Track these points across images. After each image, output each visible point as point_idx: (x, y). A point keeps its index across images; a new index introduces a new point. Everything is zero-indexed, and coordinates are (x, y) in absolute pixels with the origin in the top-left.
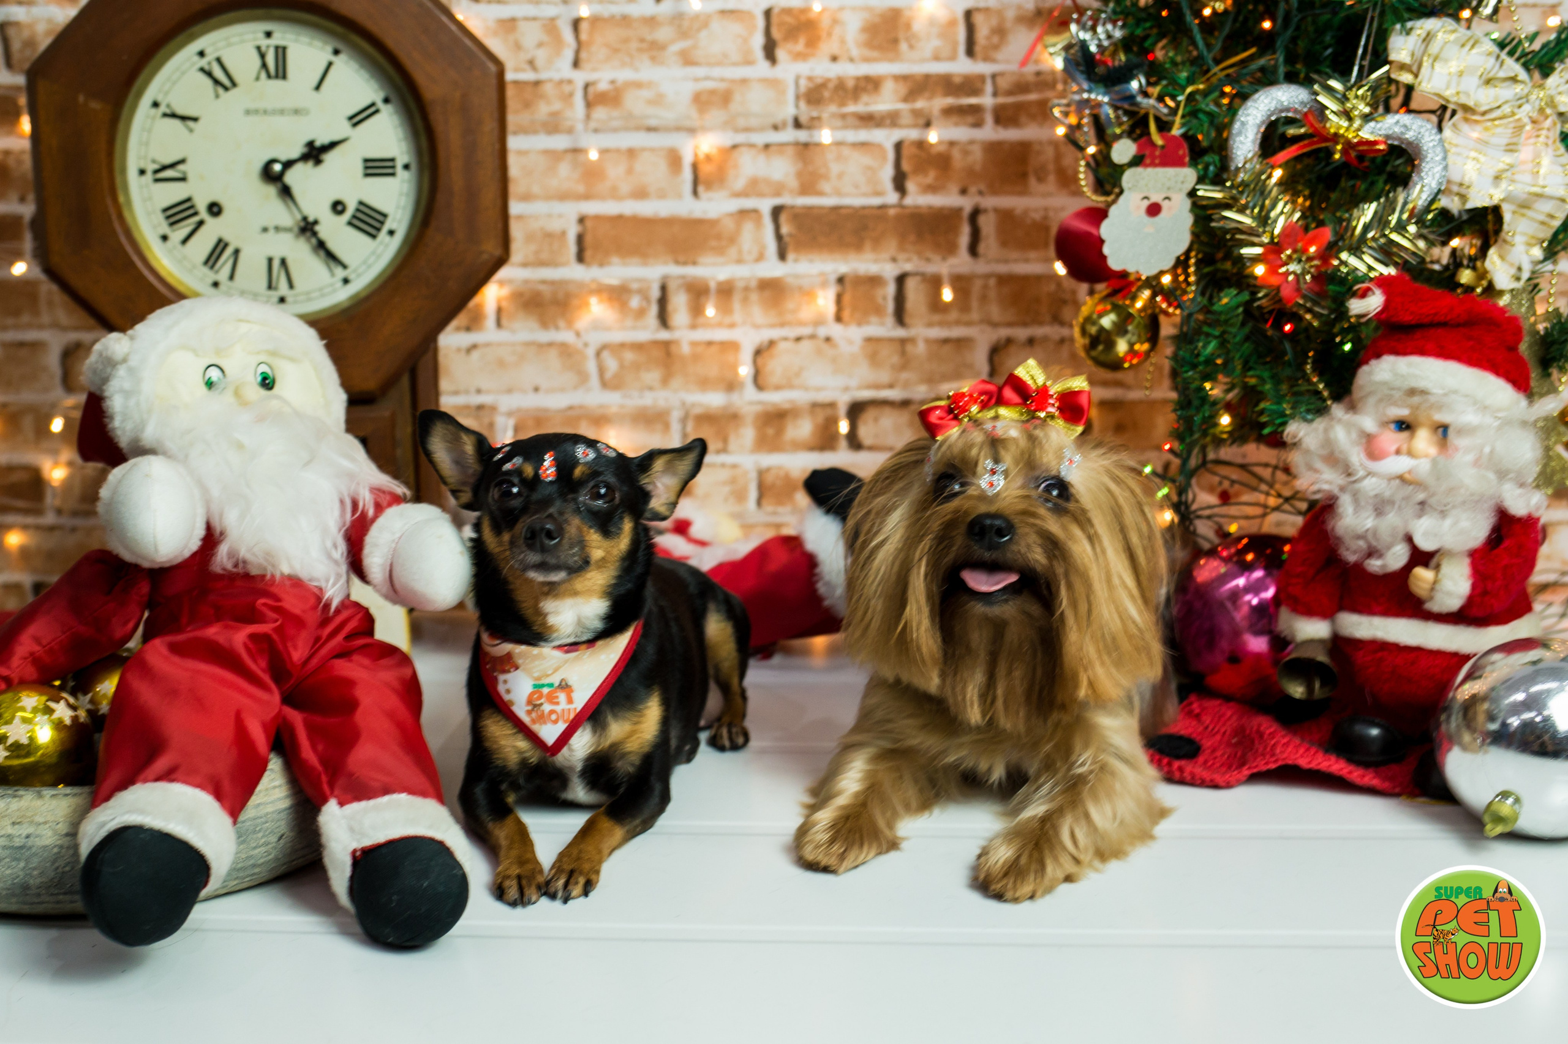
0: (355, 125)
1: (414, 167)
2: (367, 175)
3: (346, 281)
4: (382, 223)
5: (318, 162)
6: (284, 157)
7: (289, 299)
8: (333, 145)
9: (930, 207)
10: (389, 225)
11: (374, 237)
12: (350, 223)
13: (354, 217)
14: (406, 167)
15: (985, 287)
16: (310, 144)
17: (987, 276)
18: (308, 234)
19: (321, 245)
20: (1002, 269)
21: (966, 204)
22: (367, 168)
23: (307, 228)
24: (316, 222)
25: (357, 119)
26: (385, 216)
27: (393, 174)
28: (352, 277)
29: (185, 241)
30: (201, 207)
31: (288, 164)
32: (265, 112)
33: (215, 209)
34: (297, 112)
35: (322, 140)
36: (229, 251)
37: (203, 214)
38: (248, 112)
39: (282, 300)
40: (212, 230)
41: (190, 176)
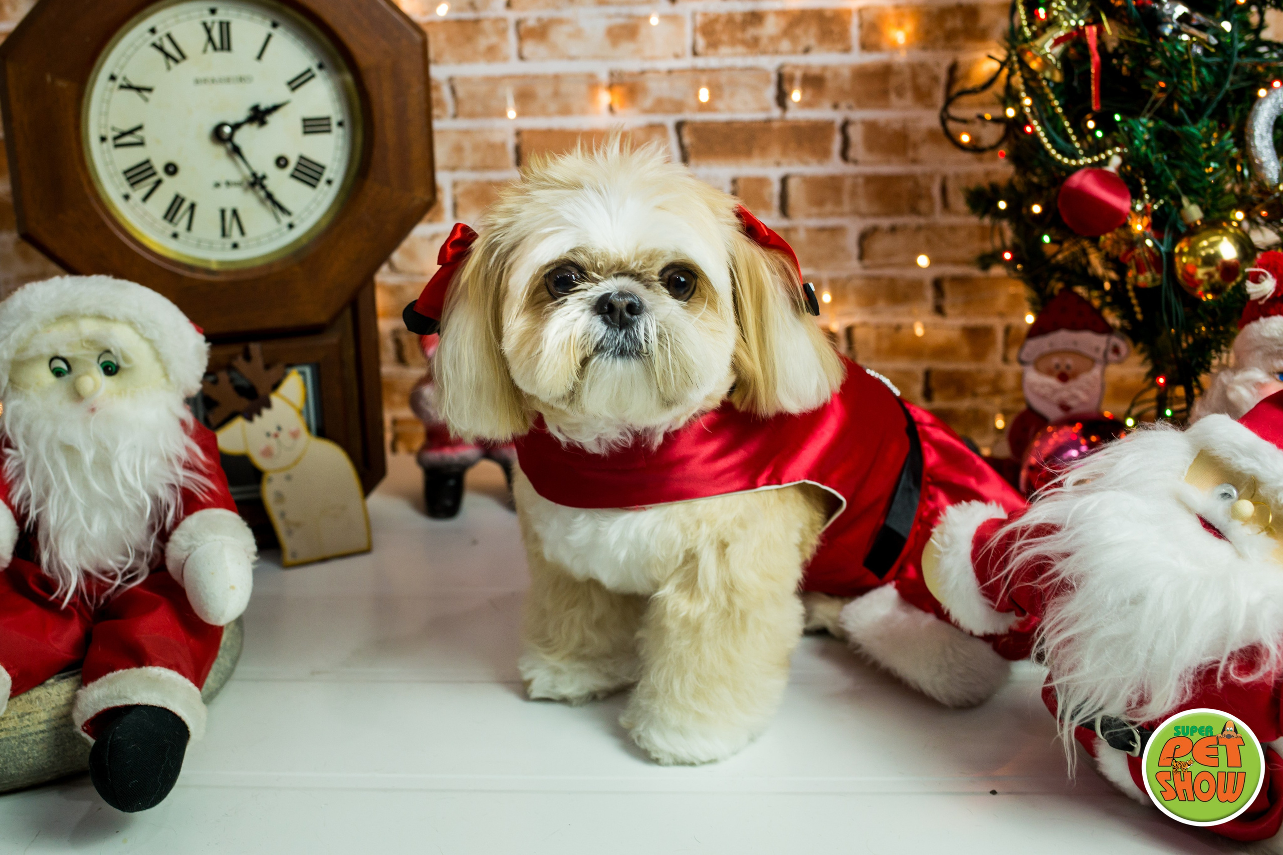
0: (294, 89)
1: (347, 123)
2: (306, 133)
3: (291, 226)
4: (321, 174)
5: (263, 123)
6: (232, 120)
7: (241, 245)
8: (275, 108)
9: (808, 121)
10: (327, 175)
11: (314, 186)
12: (293, 176)
13: (296, 169)
14: (340, 124)
15: (855, 186)
16: (255, 109)
17: (855, 177)
18: (257, 188)
19: (270, 196)
20: (869, 170)
21: (837, 117)
22: (305, 126)
23: (257, 182)
24: (264, 177)
25: (295, 84)
26: (323, 167)
27: (329, 131)
28: (296, 222)
29: (146, 198)
30: (159, 167)
31: (236, 127)
32: (213, 81)
33: (171, 169)
34: (241, 79)
35: (264, 104)
36: (186, 205)
37: (161, 174)
38: (197, 82)
39: (235, 246)
40: (170, 187)
41: (148, 141)
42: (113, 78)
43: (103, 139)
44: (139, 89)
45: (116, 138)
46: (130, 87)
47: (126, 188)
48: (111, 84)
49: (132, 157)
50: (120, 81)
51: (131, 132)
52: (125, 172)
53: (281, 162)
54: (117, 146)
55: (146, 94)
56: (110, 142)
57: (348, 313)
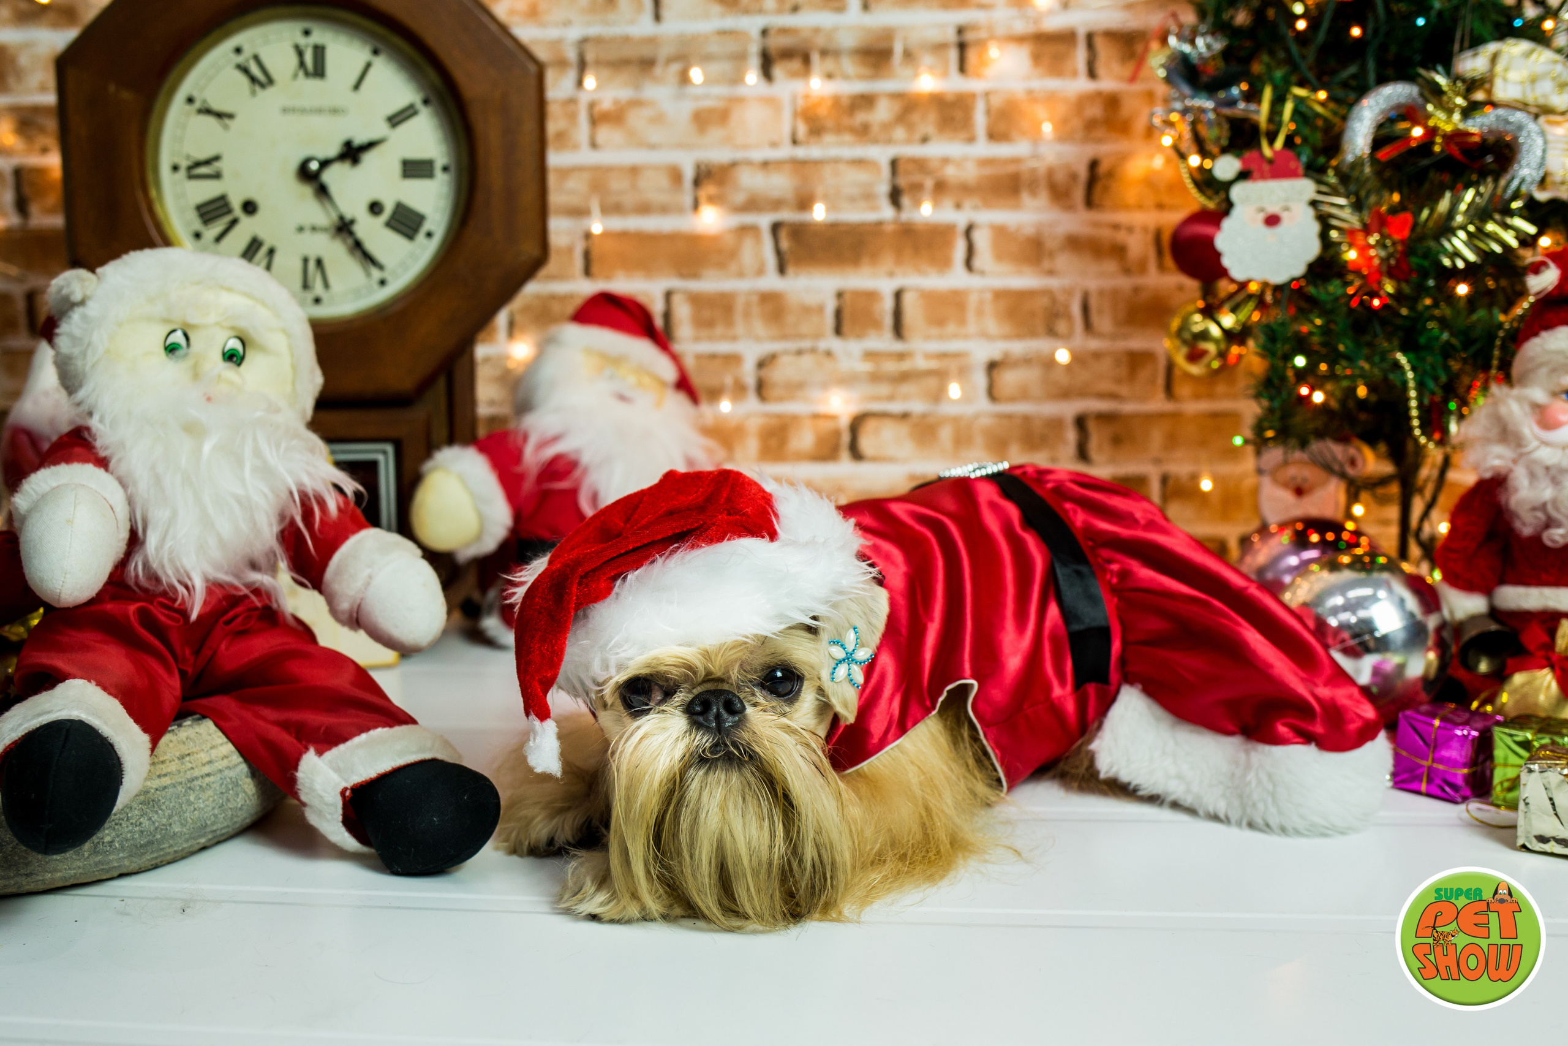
0: (394, 125)
1: (453, 169)
2: (405, 176)
3: (383, 282)
4: (420, 225)
5: (356, 161)
6: (321, 156)
7: (324, 299)
8: (370, 145)
10: (427, 226)
11: (411, 238)
12: (389, 224)
13: (392, 218)
14: (445, 169)
16: (348, 144)
18: (345, 235)
19: (358, 248)
22: (405, 169)
23: (344, 228)
24: (352, 222)
25: (395, 120)
26: (423, 218)
27: (431, 176)
28: (388, 279)
29: (219, 239)
30: (236, 203)
31: (325, 164)
32: (303, 111)
33: (250, 207)
34: (335, 111)
35: (359, 139)
36: (263, 251)
37: (238, 211)
38: (285, 110)
39: (317, 301)
40: (247, 227)
41: (226, 173)
42: (190, 100)
43: (175, 168)
44: (219, 115)
45: (190, 168)
46: (207, 111)
47: (197, 225)
48: (188, 108)
49: (206, 190)
50: (198, 105)
51: (207, 162)
52: (199, 208)
53: (375, 208)
54: (191, 177)
55: (227, 121)
56: (182, 174)
57: (441, 384)
